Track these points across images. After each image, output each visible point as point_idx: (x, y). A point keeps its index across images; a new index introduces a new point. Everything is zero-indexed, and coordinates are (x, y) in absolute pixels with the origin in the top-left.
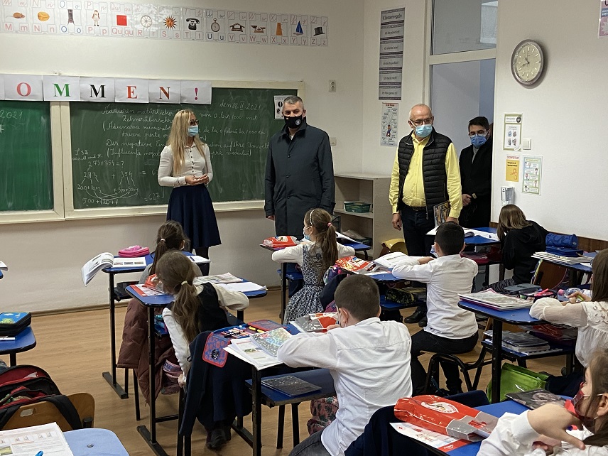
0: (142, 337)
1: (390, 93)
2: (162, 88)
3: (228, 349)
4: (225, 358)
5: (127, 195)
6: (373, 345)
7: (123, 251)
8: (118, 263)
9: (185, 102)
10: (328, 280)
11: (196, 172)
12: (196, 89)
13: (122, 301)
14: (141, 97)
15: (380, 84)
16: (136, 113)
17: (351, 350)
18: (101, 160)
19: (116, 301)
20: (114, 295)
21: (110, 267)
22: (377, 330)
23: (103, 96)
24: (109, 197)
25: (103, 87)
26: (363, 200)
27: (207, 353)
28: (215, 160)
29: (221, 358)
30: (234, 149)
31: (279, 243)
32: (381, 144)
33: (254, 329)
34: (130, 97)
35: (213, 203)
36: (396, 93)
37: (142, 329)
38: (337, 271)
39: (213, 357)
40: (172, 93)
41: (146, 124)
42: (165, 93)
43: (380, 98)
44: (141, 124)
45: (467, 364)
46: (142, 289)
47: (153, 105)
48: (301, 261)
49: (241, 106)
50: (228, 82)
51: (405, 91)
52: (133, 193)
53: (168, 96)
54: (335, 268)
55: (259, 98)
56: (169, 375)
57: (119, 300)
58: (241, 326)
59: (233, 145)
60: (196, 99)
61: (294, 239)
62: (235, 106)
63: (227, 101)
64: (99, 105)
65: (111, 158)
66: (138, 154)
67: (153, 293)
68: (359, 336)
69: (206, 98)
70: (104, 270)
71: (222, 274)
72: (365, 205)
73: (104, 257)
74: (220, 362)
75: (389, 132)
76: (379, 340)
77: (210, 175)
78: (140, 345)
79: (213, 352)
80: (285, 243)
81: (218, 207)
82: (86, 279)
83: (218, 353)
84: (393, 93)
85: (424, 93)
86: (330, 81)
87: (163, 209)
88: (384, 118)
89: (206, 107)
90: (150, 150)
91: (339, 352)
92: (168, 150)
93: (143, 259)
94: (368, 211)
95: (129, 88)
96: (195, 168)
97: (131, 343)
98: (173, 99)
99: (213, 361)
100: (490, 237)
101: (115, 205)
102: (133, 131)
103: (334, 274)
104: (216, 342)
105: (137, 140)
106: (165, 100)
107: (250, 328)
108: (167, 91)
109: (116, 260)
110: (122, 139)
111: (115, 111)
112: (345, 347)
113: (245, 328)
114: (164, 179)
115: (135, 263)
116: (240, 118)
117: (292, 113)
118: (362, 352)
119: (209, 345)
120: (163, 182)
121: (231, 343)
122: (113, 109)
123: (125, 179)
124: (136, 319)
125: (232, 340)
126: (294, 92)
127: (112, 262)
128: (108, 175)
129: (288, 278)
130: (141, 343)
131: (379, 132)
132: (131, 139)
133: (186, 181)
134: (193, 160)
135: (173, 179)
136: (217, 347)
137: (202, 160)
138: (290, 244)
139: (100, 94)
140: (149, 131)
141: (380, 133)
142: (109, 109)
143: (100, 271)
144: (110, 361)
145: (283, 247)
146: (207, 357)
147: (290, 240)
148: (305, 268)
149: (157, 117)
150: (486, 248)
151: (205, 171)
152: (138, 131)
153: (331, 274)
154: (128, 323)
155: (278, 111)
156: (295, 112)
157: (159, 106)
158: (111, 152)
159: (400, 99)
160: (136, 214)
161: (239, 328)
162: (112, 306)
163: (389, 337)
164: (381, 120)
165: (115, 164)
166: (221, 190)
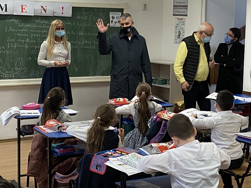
0: (42, 158)
1: (180, 12)
2: (42, 7)
3: (107, 164)
4: (105, 169)
5: (19, 72)
6: (194, 157)
7: (25, 106)
8: (23, 113)
9: (56, 15)
10: (151, 125)
11: (61, 59)
12: (63, 8)
13: (26, 136)
14: (29, 12)
15: (174, 6)
16: (26, 21)
17: (181, 161)
18: (4, 50)
19: (21, 137)
20: (20, 133)
21: (19, 116)
22: (197, 148)
23: (6, 11)
24: (9, 73)
25: (6, 5)
26: (162, 77)
27: (92, 166)
28: (74, 51)
29: (102, 169)
30: (85, 45)
31: (118, 102)
32: (174, 43)
33: (120, 152)
34: (22, 12)
35: (70, 78)
36: (184, 12)
37: (42, 153)
38: (156, 119)
39: (97, 168)
40: (48, 10)
41: (32, 28)
42: (44, 9)
43: (174, 15)
44: (29, 28)
45: (238, 175)
46: (44, 129)
47: (36, 17)
48: (133, 113)
49: (90, 18)
50: (82, 3)
51: (190, 11)
52: (23, 70)
53: (45, 11)
54: (155, 118)
55: (101, 13)
56: (58, 181)
57: (23, 136)
58: (111, 151)
59: (84, 42)
60: (63, 13)
61: (127, 99)
62: (86, 18)
63: (81, 15)
64: (4, 16)
65: (10, 49)
66: (27, 47)
67: (51, 131)
68: (186, 152)
69: (68, 13)
70: (15, 117)
71: (89, 120)
72: (164, 80)
73: (15, 110)
74: (102, 172)
75: (179, 36)
76: (198, 154)
77: (69, 61)
78: (40, 163)
79: (97, 165)
80: (121, 102)
81: (73, 80)
82: (4, 123)
83: (100, 166)
84: (182, 12)
85: (202, 12)
86: (143, 4)
87: (39, 81)
88: (176, 27)
89: (68, 18)
90: (33, 44)
91: (174, 162)
92: (45, 43)
93: (37, 111)
94: (165, 84)
95: (22, 6)
96: (61, 57)
97: (35, 161)
98: (49, 13)
99: (97, 171)
100: (244, 100)
101: (12, 78)
102: (24, 33)
103: (155, 121)
104: (98, 160)
105: (26, 38)
106: (44, 14)
107: (117, 152)
108: (45, 8)
109: (22, 111)
110: (17, 37)
111: (13, 20)
112: (177, 159)
113: (114, 152)
114: (41, 61)
115: (34, 113)
116: (89, 25)
117: (125, 25)
118: (188, 161)
119: (94, 161)
120: (41, 62)
121: (108, 160)
122: (12, 19)
123: (18, 62)
124: (38, 146)
125: (109, 159)
126: (121, 10)
127: (20, 112)
128: (8, 59)
129: (124, 124)
130: (41, 161)
131: (173, 35)
132: (22, 38)
133: (55, 64)
134: (60, 51)
135: (46, 62)
136: (99, 163)
137: (65, 52)
138: (124, 103)
139: (4, 10)
140: (34, 33)
141: (174, 37)
142: (10, 19)
143: (13, 118)
144: (17, 173)
145: (122, 105)
146: (93, 169)
147: (124, 100)
148: (135, 117)
149: (38, 24)
150: (241, 107)
151: (67, 58)
152: (27, 33)
153: (152, 121)
154: (33, 149)
155: (112, 21)
156: (127, 24)
157: (40, 17)
158: (10, 45)
159: (186, 15)
160: (25, 83)
161: (111, 152)
162: (19, 140)
163: (204, 152)
164: (174, 28)
165: (13, 53)
166: (76, 70)
